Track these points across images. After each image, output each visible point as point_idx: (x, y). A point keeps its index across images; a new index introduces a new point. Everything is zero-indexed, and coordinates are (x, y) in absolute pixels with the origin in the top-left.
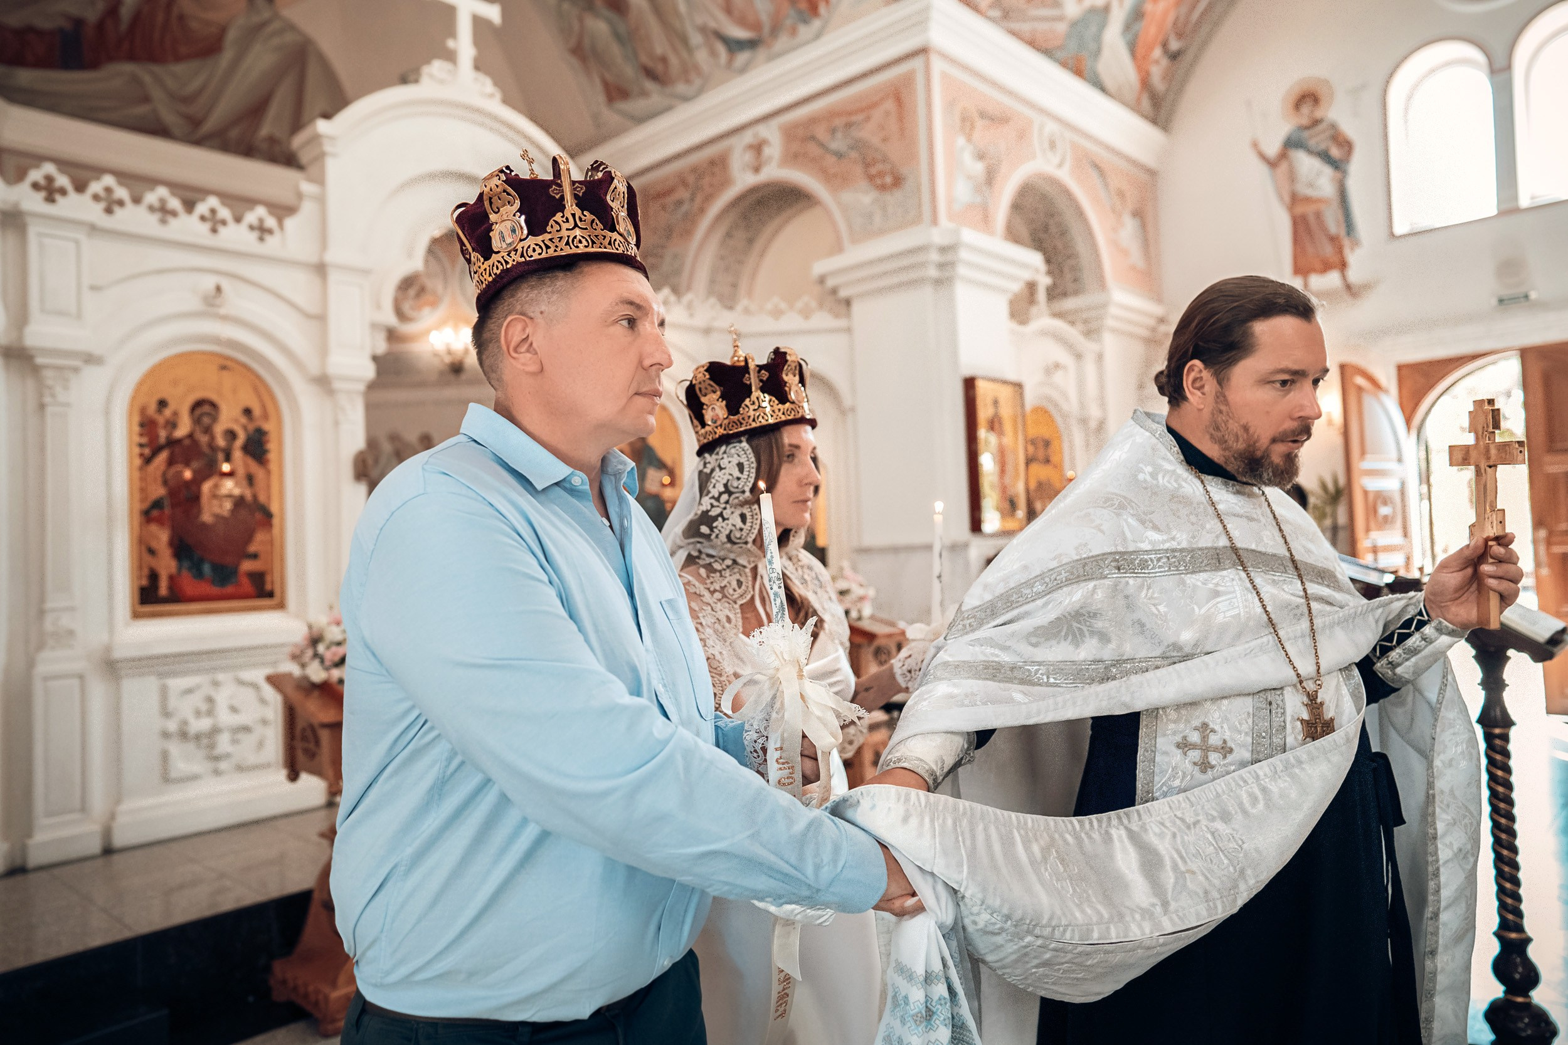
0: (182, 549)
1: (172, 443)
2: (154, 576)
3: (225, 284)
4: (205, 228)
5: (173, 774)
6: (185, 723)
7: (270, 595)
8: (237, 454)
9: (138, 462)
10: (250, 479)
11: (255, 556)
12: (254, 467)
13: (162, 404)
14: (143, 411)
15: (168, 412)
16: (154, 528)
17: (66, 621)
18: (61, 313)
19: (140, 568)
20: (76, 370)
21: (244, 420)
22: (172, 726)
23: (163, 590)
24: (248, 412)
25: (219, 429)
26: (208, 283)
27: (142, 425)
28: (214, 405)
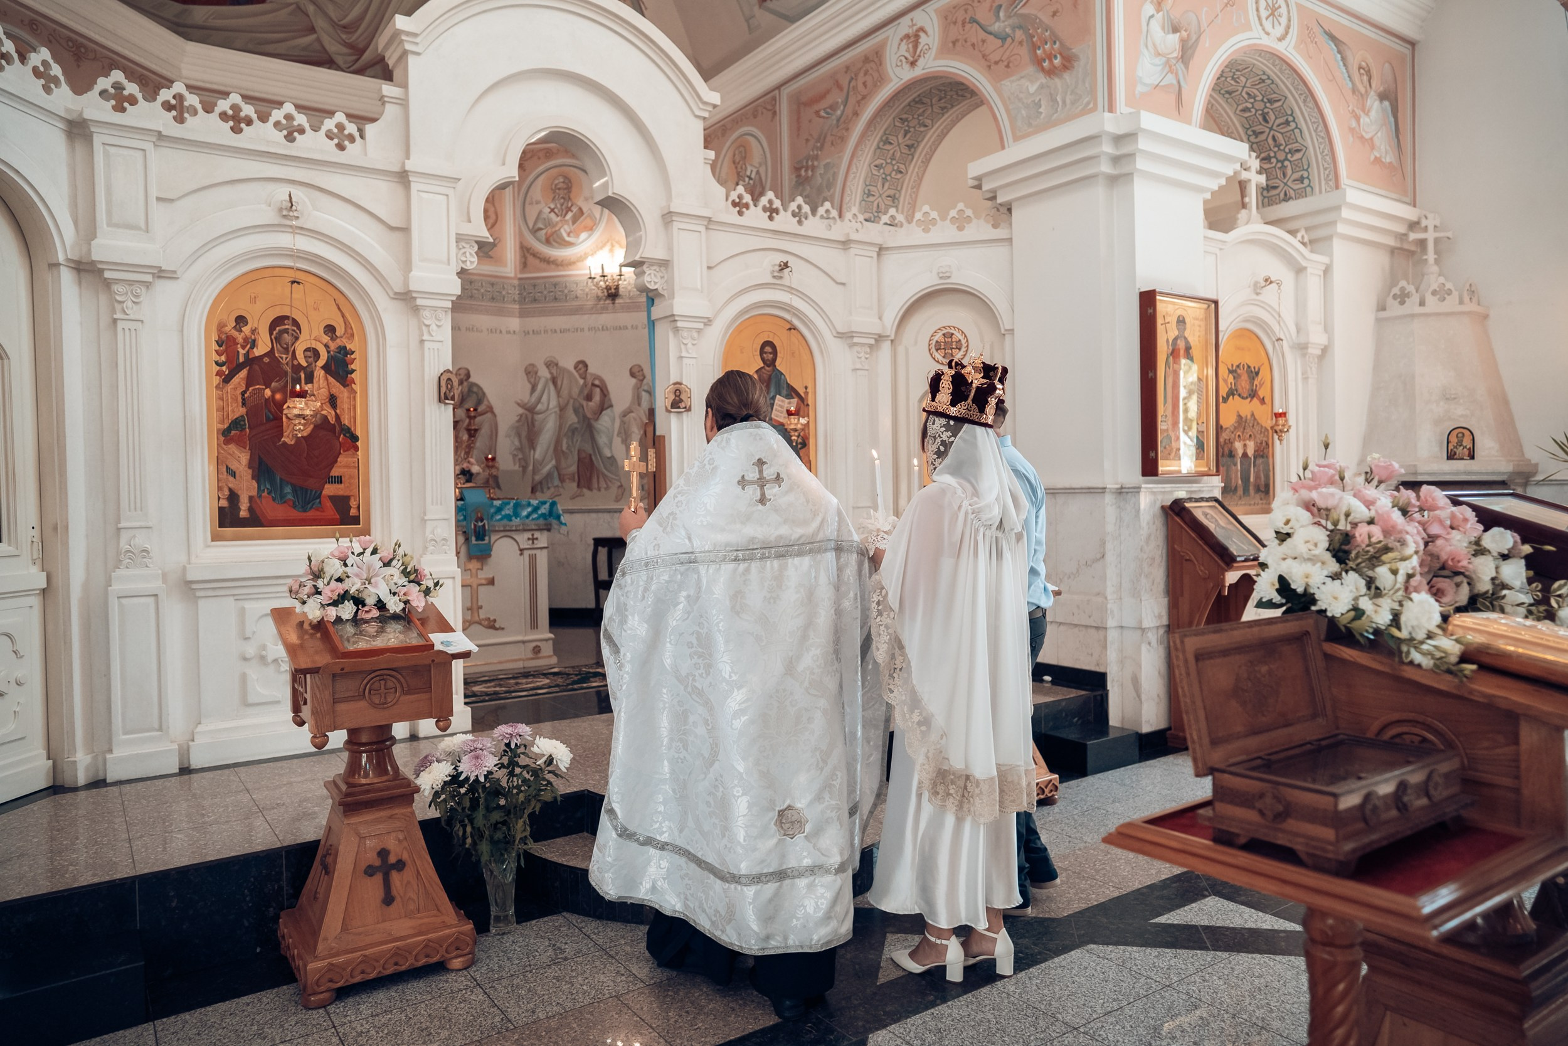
0: (261, 470)
1: (250, 361)
2: (233, 497)
3: (299, 194)
4: (280, 136)
5: (251, 699)
6: (264, 647)
7: (356, 520)
8: (319, 374)
9: (216, 380)
10: (333, 401)
11: (339, 480)
12: (337, 387)
13: (241, 320)
14: (221, 327)
15: (246, 330)
16: (232, 448)
17: (141, 540)
18: (129, 227)
19: (219, 489)
20: (148, 285)
21: (326, 339)
22: (251, 650)
23: (243, 513)
24: (330, 330)
25: (300, 348)
26: (281, 193)
27: (219, 343)
28: (295, 323)
